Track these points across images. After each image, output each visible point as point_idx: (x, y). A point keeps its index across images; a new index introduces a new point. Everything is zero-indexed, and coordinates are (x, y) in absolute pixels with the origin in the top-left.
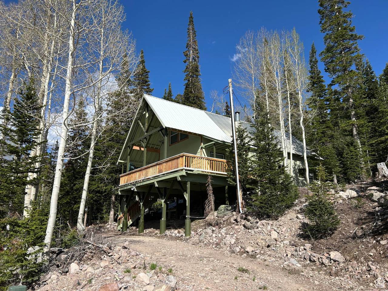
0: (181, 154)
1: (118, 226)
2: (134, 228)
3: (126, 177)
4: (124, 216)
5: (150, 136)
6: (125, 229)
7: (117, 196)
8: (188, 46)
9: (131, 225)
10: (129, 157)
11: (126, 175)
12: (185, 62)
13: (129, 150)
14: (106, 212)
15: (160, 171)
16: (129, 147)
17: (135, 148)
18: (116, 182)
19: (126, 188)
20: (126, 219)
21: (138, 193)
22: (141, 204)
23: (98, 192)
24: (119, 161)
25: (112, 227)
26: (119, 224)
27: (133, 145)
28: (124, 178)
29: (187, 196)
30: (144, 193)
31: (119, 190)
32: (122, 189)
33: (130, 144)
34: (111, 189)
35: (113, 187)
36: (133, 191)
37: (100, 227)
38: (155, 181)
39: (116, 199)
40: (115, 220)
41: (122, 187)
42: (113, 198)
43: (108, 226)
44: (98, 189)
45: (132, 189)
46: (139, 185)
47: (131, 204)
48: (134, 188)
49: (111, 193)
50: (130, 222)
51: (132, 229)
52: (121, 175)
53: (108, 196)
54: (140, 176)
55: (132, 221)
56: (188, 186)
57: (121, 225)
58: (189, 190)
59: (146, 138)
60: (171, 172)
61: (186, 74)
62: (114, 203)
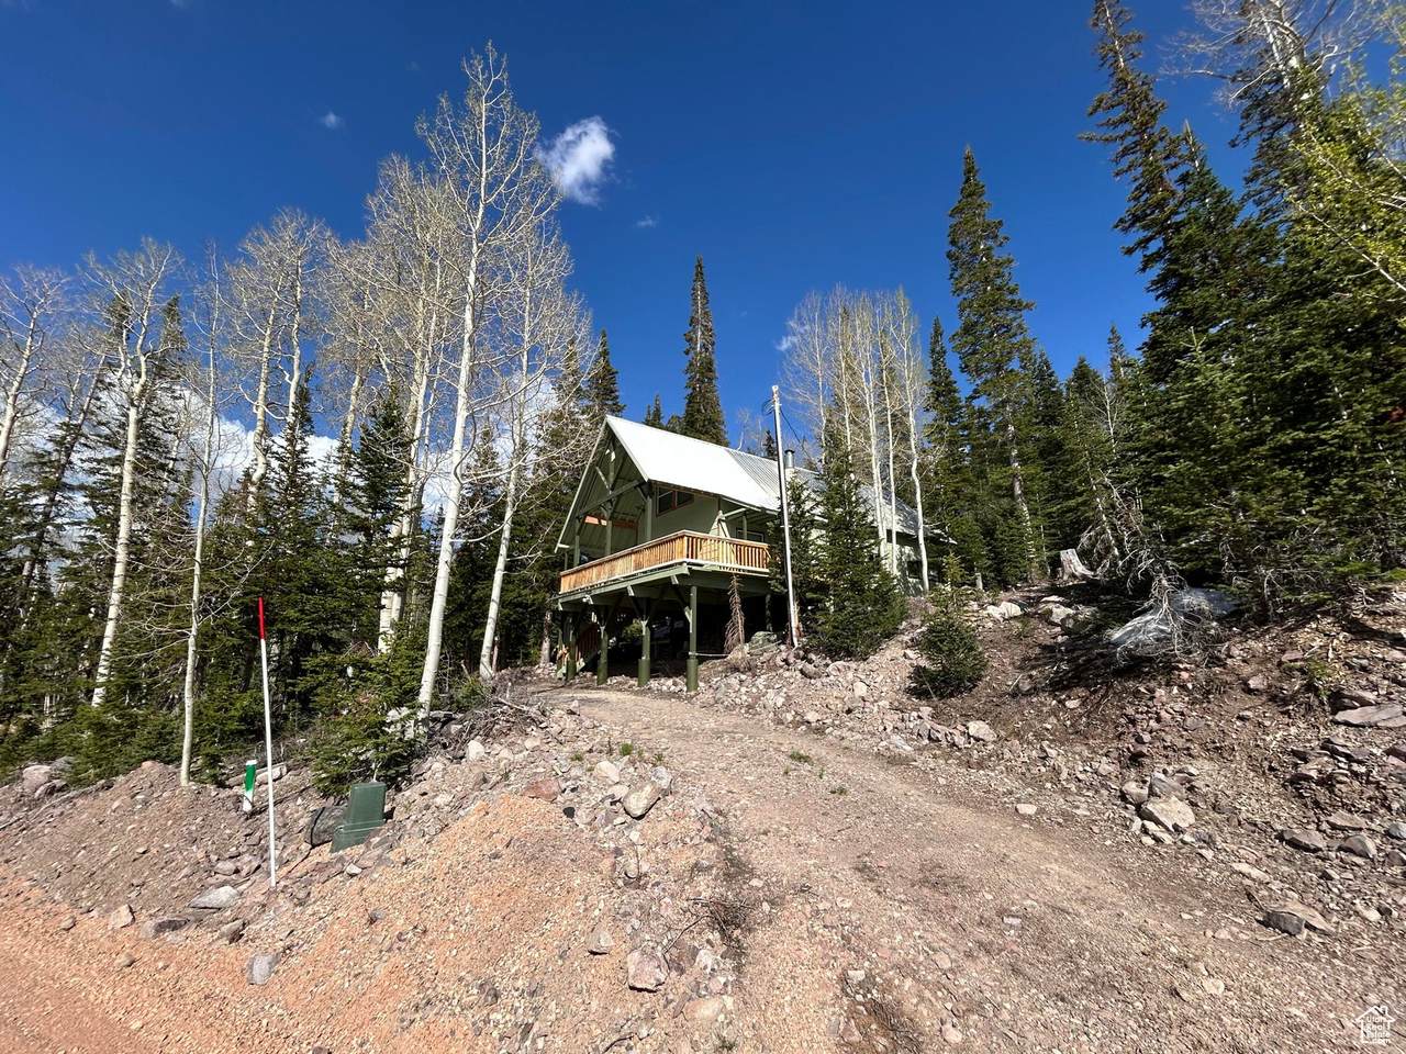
0: (679, 533)
1: (557, 671)
2: (589, 674)
3: (573, 577)
4: (568, 651)
5: (619, 497)
6: (570, 676)
7: (555, 612)
8: (693, 322)
9: (583, 670)
10: (577, 538)
11: (572, 573)
12: (687, 353)
13: (578, 526)
14: (535, 644)
15: (638, 566)
16: (577, 518)
17: (590, 520)
18: (554, 586)
19: (572, 598)
20: (572, 657)
21: (596, 608)
22: (603, 628)
23: (520, 605)
24: (559, 545)
25: (546, 672)
26: (560, 668)
27: (586, 514)
28: (568, 578)
29: (690, 615)
30: (606, 608)
31: (560, 601)
32: (565, 600)
33: (580, 513)
34: (544, 599)
35: (548, 595)
36: (587, 603)
37: (524, 672)
38: (628, 585)
39: (553, 619)
40: (553, 659)
41: (565, 595)
42: (548, 617)
43: (539, 671)
44: (520, 599)
45: (584, 600)
46: (598, 592)
47: (583, 628)
48: (587, 599)
49: (544, 608)
50: (581, 664)
51: (585, 676)
52: (562, 573)
53: (539, 612)
54: (599, 575)
55: (584, 661)
56: (694, 594)
57: (564, 670)
58: (694, 602)
59: (610, 501)
60: (660, 569)
61: (689, 375)
62: (550, 626)
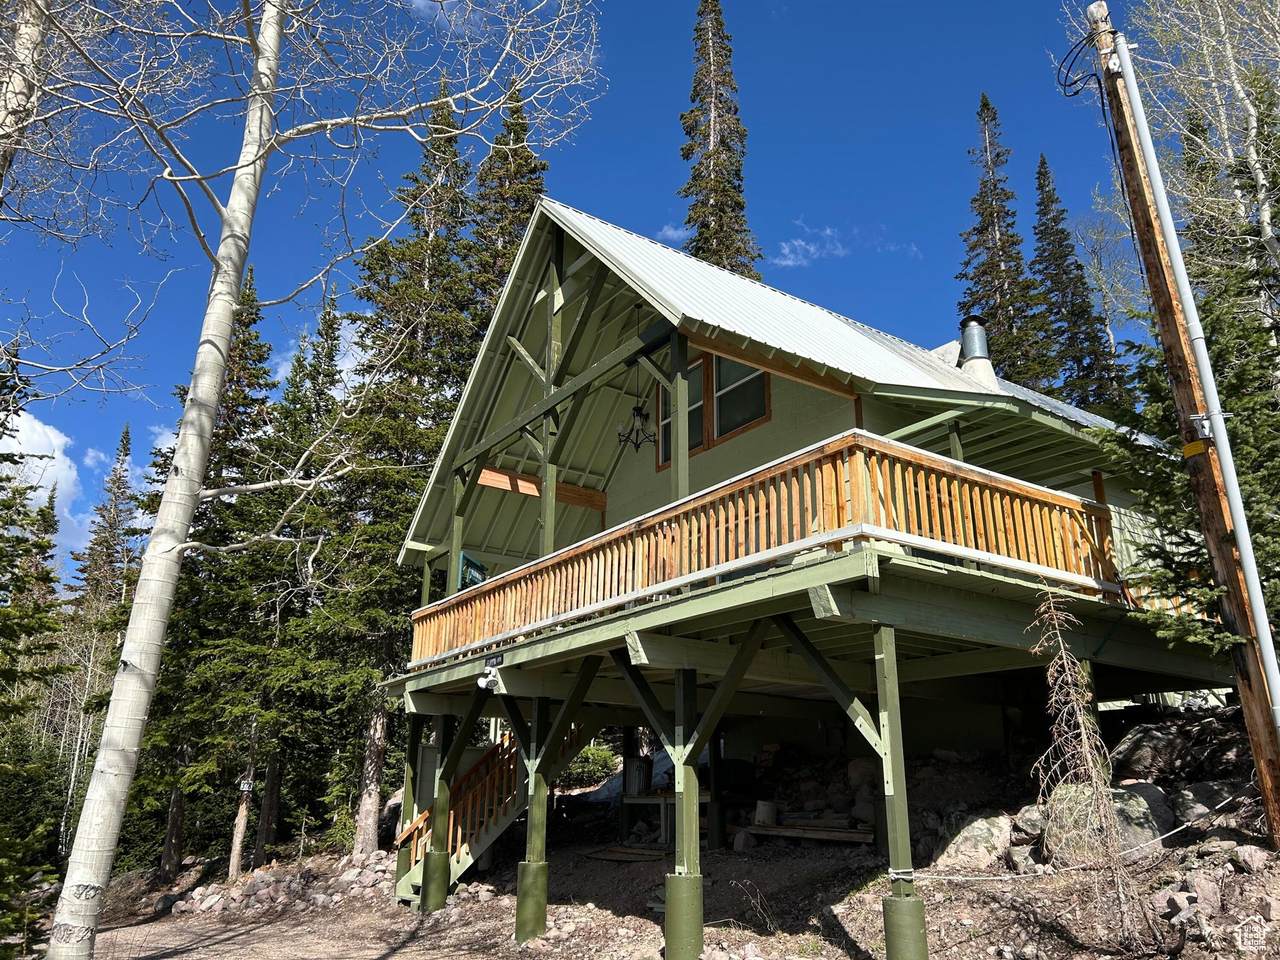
1: (398, 876)
2: (484, 891)
6: (434, 896)
10: (458, 522)
11: (444, 611)
12: (687, 154)
13: (459, 489)
16: (459, 471)
17: (489, 478)
19: (444, 678)
20: (439, 841)
22: (532, 765)
24: (410, 544)
25: (369, 877)
26: (405, 867)
28: (434, 624)
31: (410, 686)
32: (424, 683)
36: (488, 691)
37: (309, 877)
38: (628, 629)
41: (423, 671)
43: (350, 875)
45: (482, 683)
46: (523, 656)
48: (493, 679)
49: (367, 706)
50: (462, 860)
51: (475, 897)
52: (417, 613)
54: (525, 613)
55: (472, 851)
57: (416, 875)
58: (890, 687)
62: (382, 753)
